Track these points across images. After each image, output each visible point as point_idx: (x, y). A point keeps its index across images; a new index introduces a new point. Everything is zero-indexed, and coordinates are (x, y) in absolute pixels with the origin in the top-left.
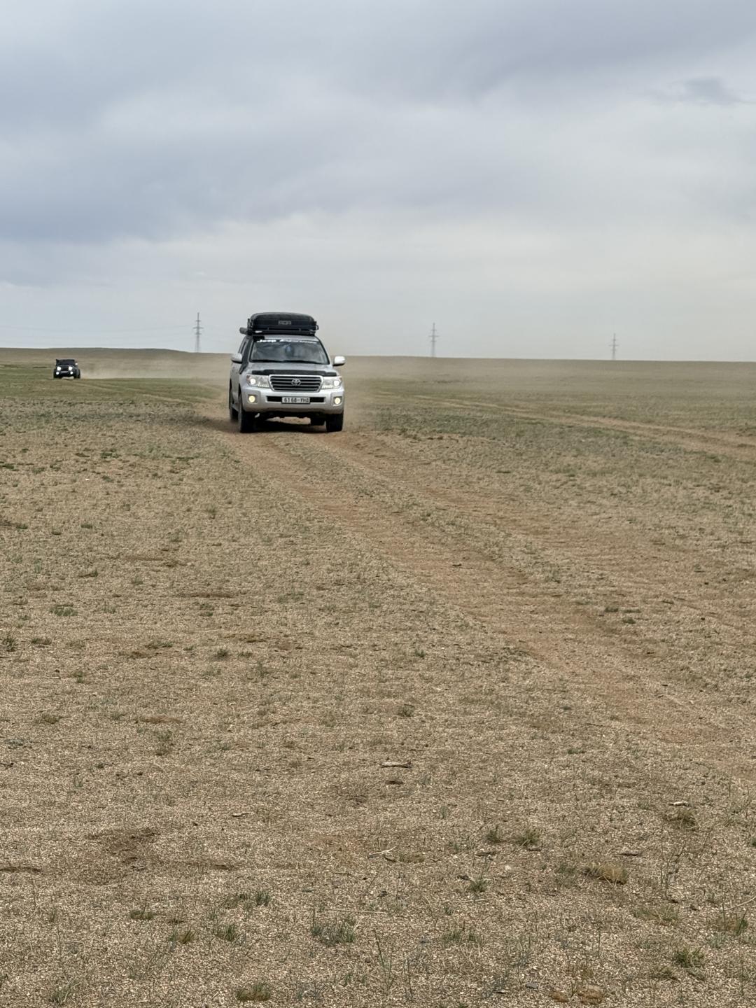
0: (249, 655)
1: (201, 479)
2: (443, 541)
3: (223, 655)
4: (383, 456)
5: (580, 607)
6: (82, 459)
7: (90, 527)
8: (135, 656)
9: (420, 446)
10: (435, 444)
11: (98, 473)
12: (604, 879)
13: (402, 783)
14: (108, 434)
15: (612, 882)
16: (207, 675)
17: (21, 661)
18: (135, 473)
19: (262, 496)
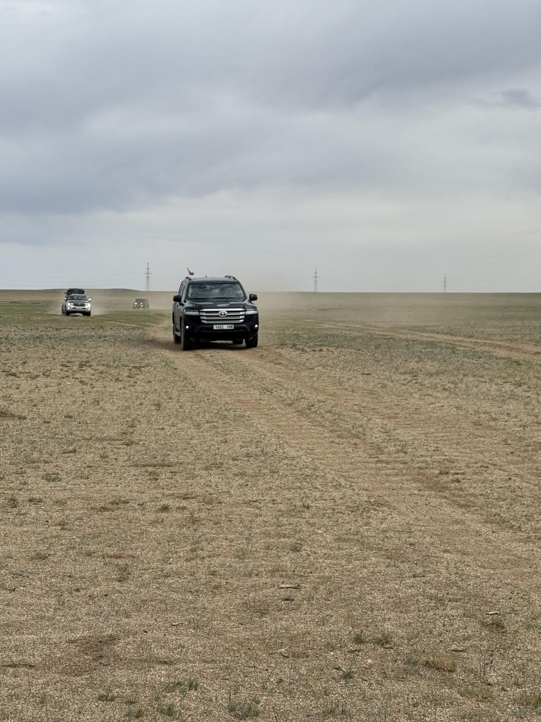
0: (184, 508)
1: (149, 382)
2: (323, 424)
3: (165, 509)
4: (280, 363)
5: (421, 471)
6: (65, 369)
7: (70, 417)
8: (102, 510)
9: (306, 356)
10: (317, 355)
11: (77, 379)
12: (439, 669)
13: (293, 600)
14: (84, 350)
15: (444, 671)
16: (154, 523)
17: (21, 515)
18: (103, 378)
19: (194, 393)
